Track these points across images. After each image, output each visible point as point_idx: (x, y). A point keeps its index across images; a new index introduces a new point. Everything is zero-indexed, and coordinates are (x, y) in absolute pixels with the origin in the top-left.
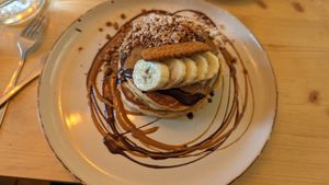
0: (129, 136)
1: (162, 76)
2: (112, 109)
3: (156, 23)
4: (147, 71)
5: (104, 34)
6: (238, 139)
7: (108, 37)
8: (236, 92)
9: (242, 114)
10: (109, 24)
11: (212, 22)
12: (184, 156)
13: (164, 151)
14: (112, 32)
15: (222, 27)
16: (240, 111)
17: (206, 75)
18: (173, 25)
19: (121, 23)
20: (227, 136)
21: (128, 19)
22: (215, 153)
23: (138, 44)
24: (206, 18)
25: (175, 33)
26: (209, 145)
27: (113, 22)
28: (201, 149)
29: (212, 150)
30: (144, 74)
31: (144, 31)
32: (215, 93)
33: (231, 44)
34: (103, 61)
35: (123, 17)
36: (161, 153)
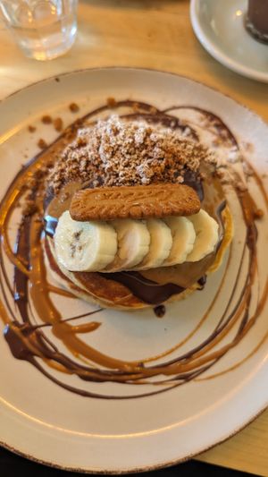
0: (47, 332)
1: (102, 252)
2: (26, 278)
3: (112, 139)
4: (77, 235)
5: (36, 137)
6: (238, 365)
7: (42, 144)
8: (251, 276)
9: (254, 321)
10: (46, 120)
11: (231, 136)
12: (136, 382)
13: (102, 368)
14: (50, 135)
15: (249, 146)
16: (252, 313)
17: (189, 255)
18: (144, 146)
19: (69, 119)
20: (219, 356)
21: (80, 115)
22: (192, 384)
23: (76, 175)
24: (221, 126)
25: (145, 163)
26: (184, 370)
27: (54, 116)
28: (167, 374)
29: (187, 378)
30: (71, 239)
31: (88, 151)
32: (208, 280)
33: (260, 182)
34: (24, 188)
35: (73, 108)
36: (97, 371)
